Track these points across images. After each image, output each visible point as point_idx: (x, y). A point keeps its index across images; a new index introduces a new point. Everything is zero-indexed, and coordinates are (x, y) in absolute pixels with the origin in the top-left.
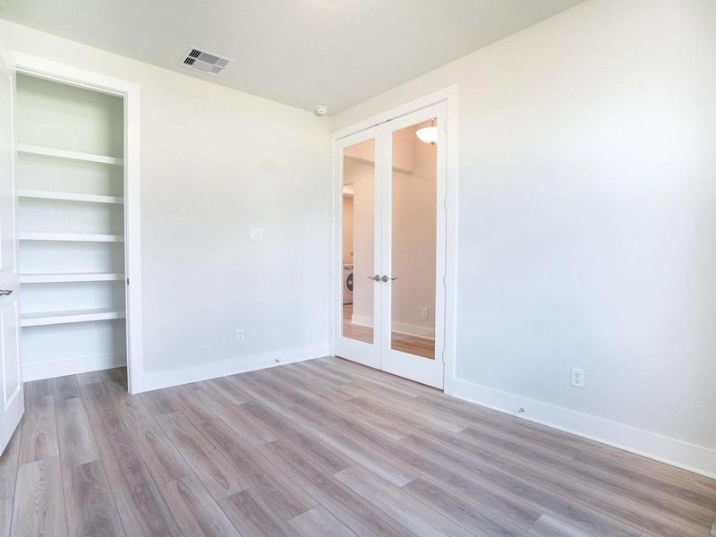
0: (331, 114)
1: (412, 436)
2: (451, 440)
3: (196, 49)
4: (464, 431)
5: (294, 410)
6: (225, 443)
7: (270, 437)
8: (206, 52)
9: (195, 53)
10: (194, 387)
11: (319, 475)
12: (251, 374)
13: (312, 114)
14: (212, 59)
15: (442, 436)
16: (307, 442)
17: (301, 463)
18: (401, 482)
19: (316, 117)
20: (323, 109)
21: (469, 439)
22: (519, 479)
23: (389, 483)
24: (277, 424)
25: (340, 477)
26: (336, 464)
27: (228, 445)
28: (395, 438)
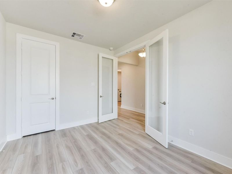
0: (114, 50)
1: (136, 149)
2: (149, 151)
3: (74, 32)
4: (153, 148)
5: (101, 137)
6: (80, 149)
7: (93, 147)
8: (78, 33)
9: (74, 34)
10: (74, 128)
11: (106, 163)
12: (90, 124)
13: (109, 50)
14: (79, 35)
15: (146, 149)
16: (104, 150)
17: (101, 157)
18: (132, 167)
19: (110, 51)
20: (111, 48)
21: (154, 151)
22: (172, 169)
23: (128, 168)
24: (96, 142)
25: (113, 164)
26: (112, 159)
27: (80, 150)
28: (131, 149)
